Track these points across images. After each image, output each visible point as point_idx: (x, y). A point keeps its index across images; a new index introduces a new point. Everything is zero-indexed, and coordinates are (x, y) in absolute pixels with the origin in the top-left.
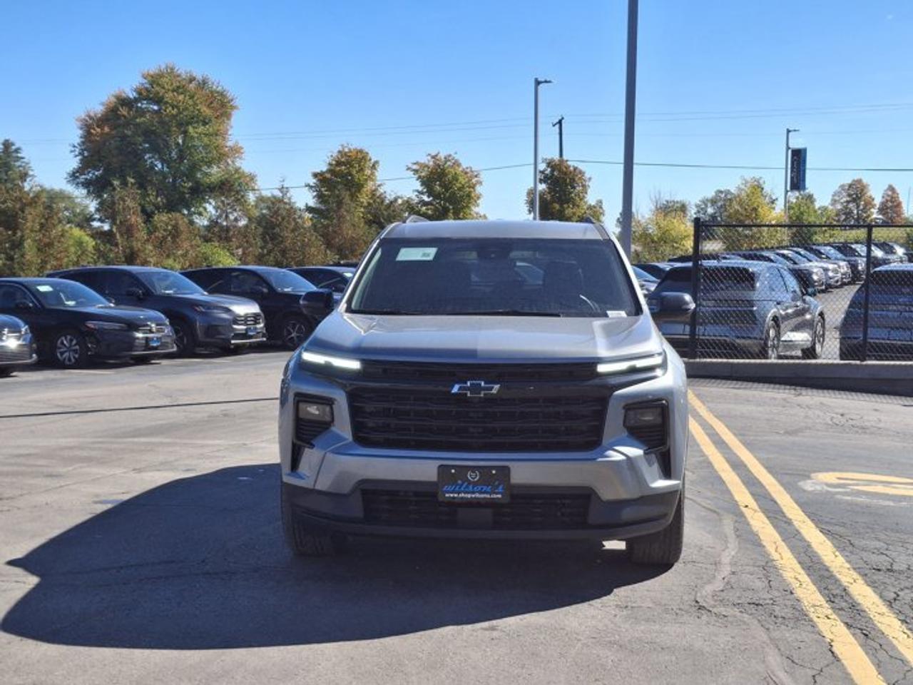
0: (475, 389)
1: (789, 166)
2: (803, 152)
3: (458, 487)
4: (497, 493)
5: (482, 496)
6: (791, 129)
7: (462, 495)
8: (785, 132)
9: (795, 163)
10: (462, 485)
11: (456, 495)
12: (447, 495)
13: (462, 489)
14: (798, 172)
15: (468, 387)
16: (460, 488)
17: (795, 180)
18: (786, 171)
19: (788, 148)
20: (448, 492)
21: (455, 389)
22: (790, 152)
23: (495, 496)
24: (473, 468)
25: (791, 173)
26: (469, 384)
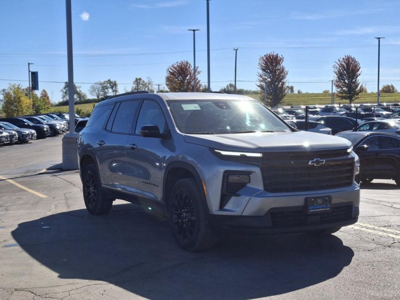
0: (317, 162)
1: (31, 80)
2: (36, 73)
3: (314, 207)
4: (328, 208)
5: (323, 209)
6: (30, 63)
7: (316, 210)
8: (28, 64)
9: (33, 78)
10: (315, 206)
11: (313, 210)
12: (311, 211)
13: (316, 207)
14: (35, 82)
15: (315, 162)
16: (315, 207)
17: (34, 86)
18: (30, 82)
19: (29, 71)
20: (311, 210)
21: (310, 163)
22: (30, 73)
23: (327, 209)
24: (320, 198)
25: (32, 82)
26: (315, 160)
